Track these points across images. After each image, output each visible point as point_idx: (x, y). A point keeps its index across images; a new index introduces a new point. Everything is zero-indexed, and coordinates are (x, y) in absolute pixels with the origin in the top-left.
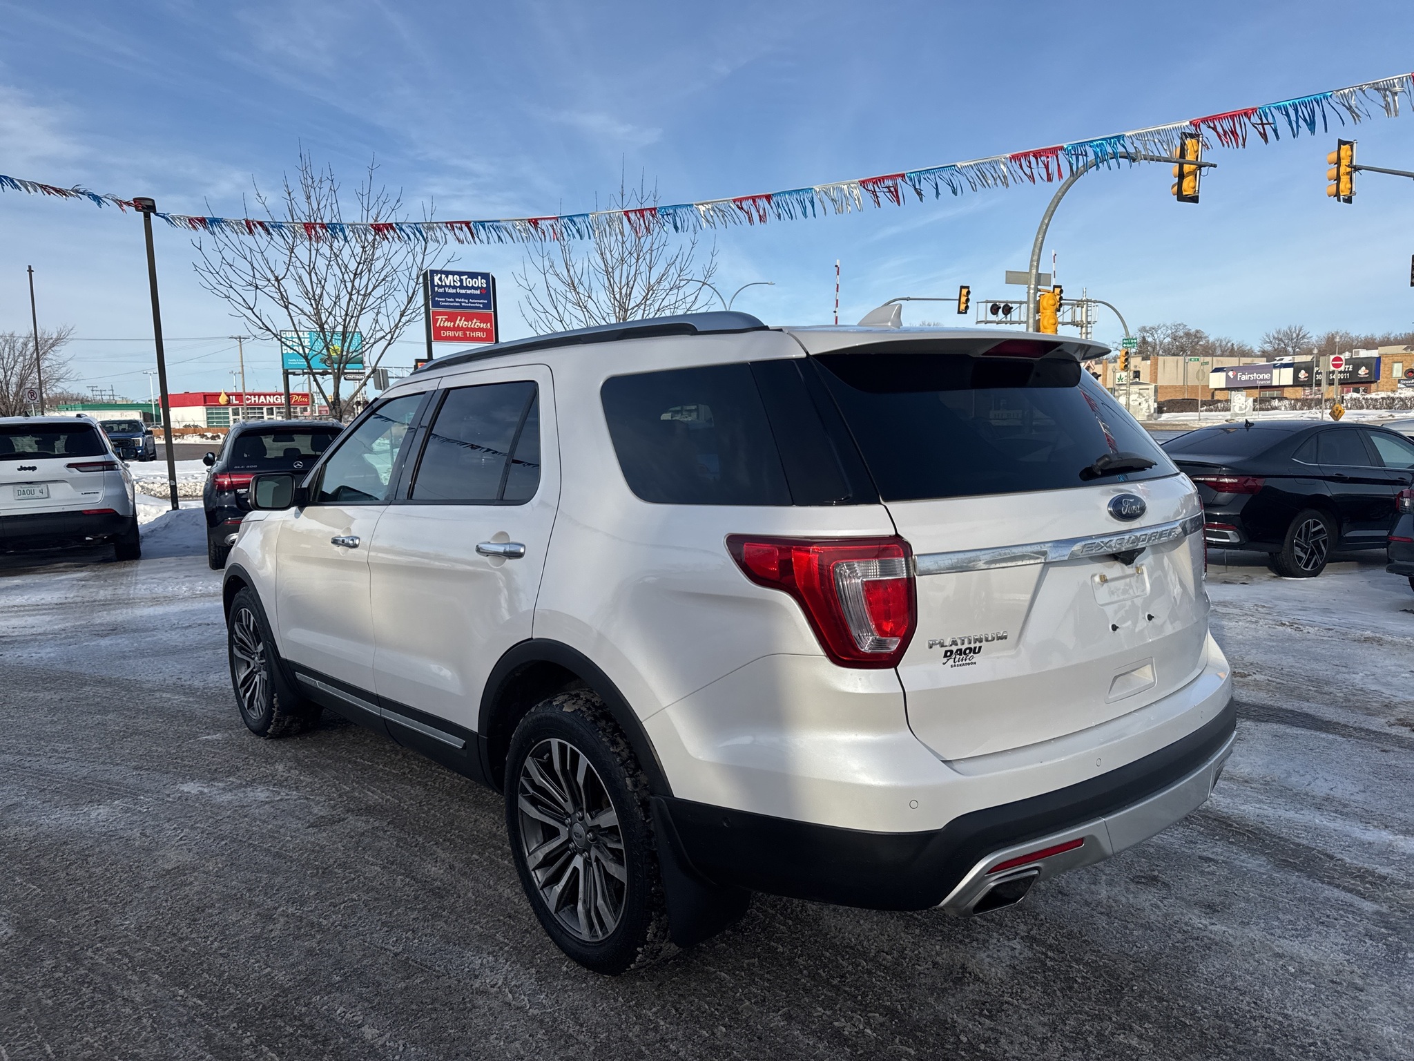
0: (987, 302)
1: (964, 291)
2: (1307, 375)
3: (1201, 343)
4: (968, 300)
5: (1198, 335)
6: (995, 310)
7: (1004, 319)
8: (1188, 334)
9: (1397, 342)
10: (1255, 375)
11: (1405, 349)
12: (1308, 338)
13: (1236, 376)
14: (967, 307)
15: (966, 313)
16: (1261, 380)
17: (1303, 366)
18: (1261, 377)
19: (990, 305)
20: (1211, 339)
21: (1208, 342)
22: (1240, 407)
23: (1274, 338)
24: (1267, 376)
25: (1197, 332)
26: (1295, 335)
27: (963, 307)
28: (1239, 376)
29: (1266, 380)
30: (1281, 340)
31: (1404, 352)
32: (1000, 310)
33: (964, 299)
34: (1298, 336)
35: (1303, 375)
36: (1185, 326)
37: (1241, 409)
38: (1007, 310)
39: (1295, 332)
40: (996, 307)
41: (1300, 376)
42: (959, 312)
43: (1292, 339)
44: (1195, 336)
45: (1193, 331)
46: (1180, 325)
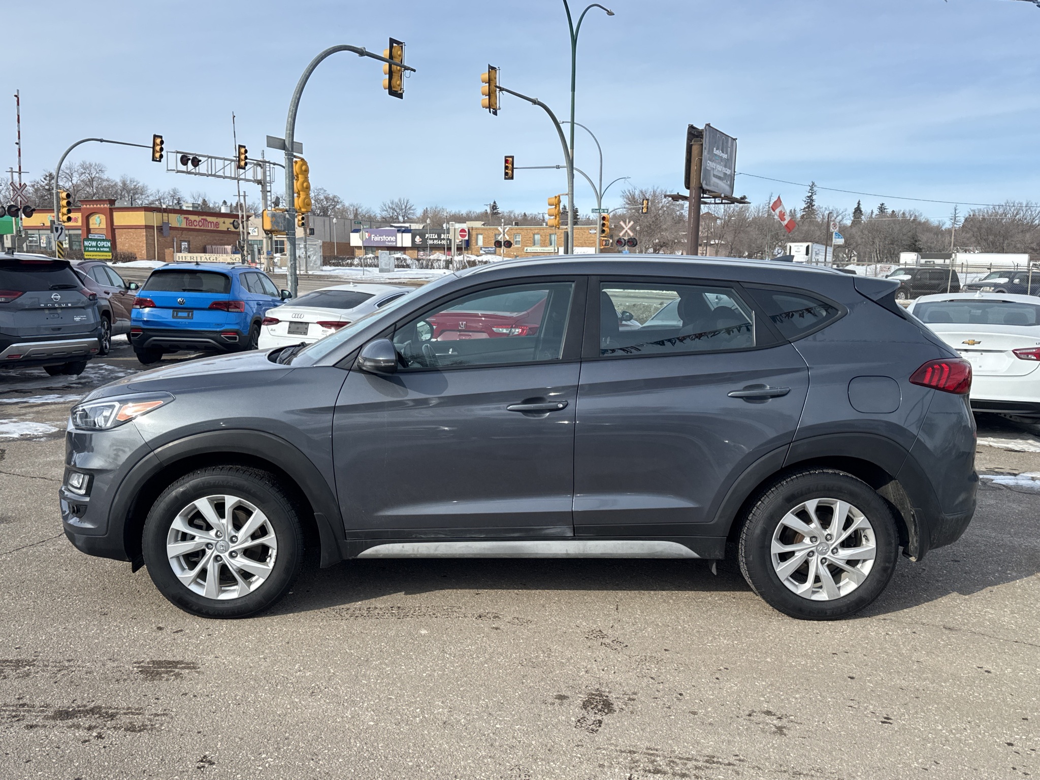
0: (178, 152)
1: (158, 141)
2: (421, 240)
3: (338, 207)
4: (162, 149)
5: (336, 200)
6: (184, 160)
7: (193, 171)
8: (327, 199)
9: (477, 218)
10: (384, 237)
11: (483, 225)
12: (412, 210)
13: (370, 237)
14: (161, 156)
15: (160, 161)
16: (388, 241)
17: (418, 232)
18: (389, 239)
19: (180, 156)
20: (347, 204)
21: (343, 206)
22: (385, 263)
23: (389, 207)
24: (393, 239)
25: (335, 197)
26: (404, 207)
27: (158, 155)
28: (372, 238)
29: (392, 242)
30: (394, 209)
31: (483, 226)
32: (190, 162)
33: (158, 148)
34: (406, 207)
35: (418, 239)
36: (325, 191)
37: (386, 265)
38: (196, 162)
39: (404, 204)
40: (185, 159)
41: (416, 240)
42: (154, 160)
43: (402, 209)
44: (333, 200)
45: (331, 196)
46: (321, 189)
